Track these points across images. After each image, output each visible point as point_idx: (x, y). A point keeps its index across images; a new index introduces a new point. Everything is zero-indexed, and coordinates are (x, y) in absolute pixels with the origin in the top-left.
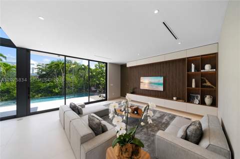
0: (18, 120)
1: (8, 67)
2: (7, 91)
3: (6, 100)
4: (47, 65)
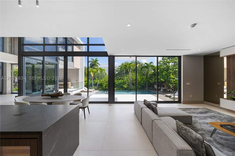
0: (110, 105)
1: (102, 70)
2: (101, 85)
3: (101, 90)
4: (120, 66)
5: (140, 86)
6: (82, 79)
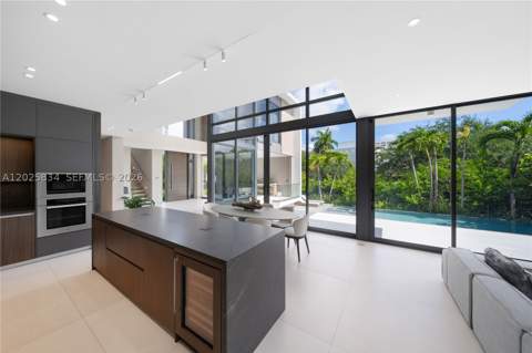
1: (340, 157)
3: (339, 204)
4: (394, 144)
5: (479, 200)
6: (297, 176)
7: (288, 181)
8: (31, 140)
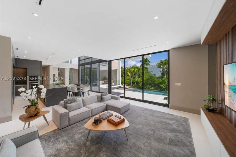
6: (119, 77)
7: (116, 79)
8: (26, 68)
